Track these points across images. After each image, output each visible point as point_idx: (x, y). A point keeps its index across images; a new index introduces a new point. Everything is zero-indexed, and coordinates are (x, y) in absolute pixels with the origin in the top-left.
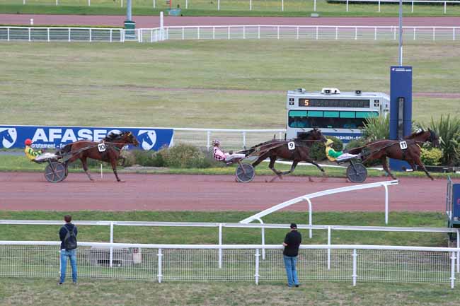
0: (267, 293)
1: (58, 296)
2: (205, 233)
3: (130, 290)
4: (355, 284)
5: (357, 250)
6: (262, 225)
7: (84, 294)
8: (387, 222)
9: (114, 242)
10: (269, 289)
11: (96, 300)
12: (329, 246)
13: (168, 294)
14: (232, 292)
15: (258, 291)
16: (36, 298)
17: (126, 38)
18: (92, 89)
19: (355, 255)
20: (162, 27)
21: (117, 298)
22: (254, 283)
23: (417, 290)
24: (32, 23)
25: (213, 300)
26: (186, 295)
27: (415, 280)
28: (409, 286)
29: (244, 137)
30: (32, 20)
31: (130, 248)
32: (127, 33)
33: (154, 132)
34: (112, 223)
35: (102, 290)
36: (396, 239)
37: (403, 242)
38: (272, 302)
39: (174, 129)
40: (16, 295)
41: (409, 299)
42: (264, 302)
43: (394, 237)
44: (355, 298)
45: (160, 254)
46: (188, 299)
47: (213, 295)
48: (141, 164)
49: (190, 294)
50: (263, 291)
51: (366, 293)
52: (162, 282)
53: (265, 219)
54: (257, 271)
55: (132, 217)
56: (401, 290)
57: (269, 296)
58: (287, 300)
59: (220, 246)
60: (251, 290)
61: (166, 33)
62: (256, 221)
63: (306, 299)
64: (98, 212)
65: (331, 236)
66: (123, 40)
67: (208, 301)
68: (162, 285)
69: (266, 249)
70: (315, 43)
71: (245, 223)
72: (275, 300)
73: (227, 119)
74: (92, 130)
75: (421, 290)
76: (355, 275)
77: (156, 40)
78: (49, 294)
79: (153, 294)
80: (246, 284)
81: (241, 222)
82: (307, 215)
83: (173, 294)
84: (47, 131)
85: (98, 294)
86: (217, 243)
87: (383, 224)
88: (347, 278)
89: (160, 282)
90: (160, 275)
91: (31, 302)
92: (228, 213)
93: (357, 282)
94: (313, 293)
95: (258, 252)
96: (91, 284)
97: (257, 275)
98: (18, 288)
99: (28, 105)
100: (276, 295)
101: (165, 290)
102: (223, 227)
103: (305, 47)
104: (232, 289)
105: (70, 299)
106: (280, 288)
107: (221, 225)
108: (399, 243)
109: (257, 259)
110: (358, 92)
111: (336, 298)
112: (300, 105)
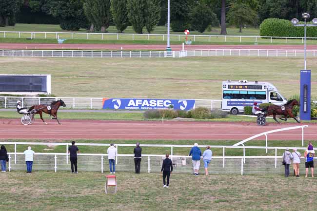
2: (216, 150)
3: (182, 178)
6: (244, 147)
8: (303, 145)
9: (173, 155)
10: (248, 177)
12: (276, 157)
14: (230, 179)
16: (138, 181)
17: (167, 55)
22: (241, 174)
26: (209, 180)
31: (181, 158)
32: (167, 53)
33: (186, 101)
34: (172, 146)
38: (250, 184)
39: (195, 100)
40: (128, 180)
42: (246, 184)
46: (210, 182)
48: (181, 117)
50: (246, 178)
53: (246, 144)
54: (242, 169)
55: (181, 143)
57: (248, 181)
58: (257, 182)
59: (224, 157)
60: (240, 178)
61: (186, 53)
62: (241, 145)
67: (219, 183)
70: (258, 58)
71: (236, 146)
72: (252, 183)
74: (156, 100)
79: (193, 180)
80: (237, 175)
81: (234, 145)
82: (265, 142)
83: (202, 180)
84: (135, 100)
86: (222, 155)
91: (136, 183)
94: (269, 179)
97: (242, 171)
98: (129, 177)
100: (252, 180)
104: (230, 177)
105: (154, 182)
106: (253, 177)
107: (224, 147)
109: (242, 163)
110: (256, 82)
111: (280, 181)
112: (228, 88)
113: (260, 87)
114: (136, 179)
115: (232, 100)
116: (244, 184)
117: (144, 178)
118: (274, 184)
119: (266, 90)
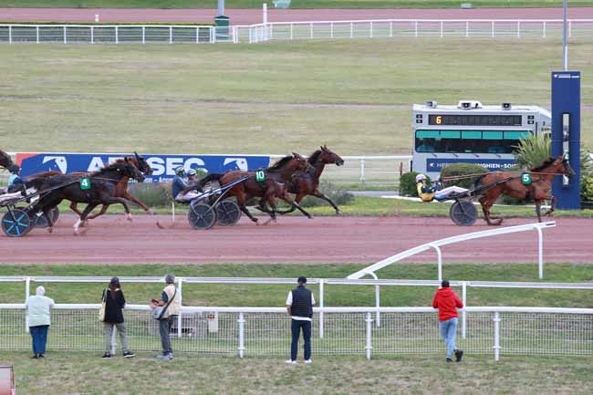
0: (381, 370)
1: (108, 375)
3: (204, 368)
4: (497, 358)
5: (500, 313)
6: (377, 282)
7: (142, 372)
8: (541, 276)
10: (383, 365)
11: (157, 381)
13: (252, 372)
14: (334, 369)
15: (370, 367)
16: (80, 378)
17: (217, 38)
18: (170, 105)
19: (497, 319)
20: (265, 23)
21: (185, 378)
22: (365, 357)
23: (579, 365)
24: (97, 20)
25: (310, 379)
26: (276, 373)
27: (576, 352)
28: (569, 360)
29: (363, 166)
30: (97, 16)
31: (204, 313)
32: (218, 31)
33: (244, 160)
34: (180, 280)
35: (166, 367)
36: (552, 298)
37: (561, 302)
38: (388, 382)
39: (271, 156)
40: (54, 374)
41: (567, 377)
42: (376, 383)
43: (551, 296)
44: (496, 376)
45: (241, 320)
46: (278, 379)
47: (310, 374)
49: (280, 372)
50: (379, 367)
51: (512, 370)
52: (244, 357)
53: (380, 273)
54: (369, 342)
55: (207, 271)
56: (558, 365)
57: (383, 375)
58: (408, 379)
59: (322, 309)
60: (361, 366)
61: (269, 32)
62: (369, 276)
63: (432, 378)
64: (163, 266)
65: (467, 295)
66: (213, 41)
67: (303, 381)
68: (245, 360)
69: (382, 313)
71: (354, 278)
72: (391, 379)
73: (341, 142)
75: (585, 366)
76: (497, 346)
77: (257, 41)
78: (97, 373)
79: (232, 373)
80: (354, 359)
81: (349, 277)
82: (436, 268)
83: (258, 372)
85: (160, 372)
87: (536, 279)
88: (487, 350)
89: (242, 356)
90: (242, 347)
91: (72, 383)
92: (332, 265)
93: (500, 355)
94: (442, 370)
95: (369, 316)
96: (152, 359)
97: (369, 346)
98: (57, 366)
99: (84, 127)
100: (391, 372)
101: (248, 368)
102: (325, 284)
103: (451, 48)
104: (336, 365)
105: (124, 379)
106: (399, 363)
107: (322, 281)
108: (557, 303)
109: (369, 325)
110: (506, 106)
111: (472, 376)
112: (430, 123)
113: (516, 120)
114: (76, 371)
115: (441, 156)
116: (370, 385)
117: (97, 369)
118: (453, 384)
119: (531, 128)
